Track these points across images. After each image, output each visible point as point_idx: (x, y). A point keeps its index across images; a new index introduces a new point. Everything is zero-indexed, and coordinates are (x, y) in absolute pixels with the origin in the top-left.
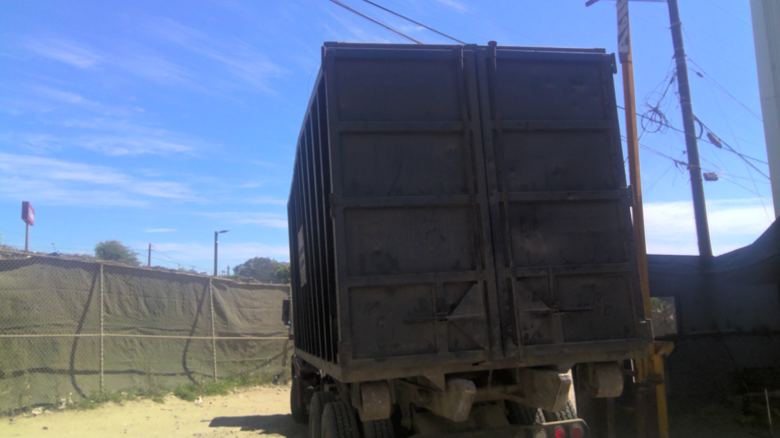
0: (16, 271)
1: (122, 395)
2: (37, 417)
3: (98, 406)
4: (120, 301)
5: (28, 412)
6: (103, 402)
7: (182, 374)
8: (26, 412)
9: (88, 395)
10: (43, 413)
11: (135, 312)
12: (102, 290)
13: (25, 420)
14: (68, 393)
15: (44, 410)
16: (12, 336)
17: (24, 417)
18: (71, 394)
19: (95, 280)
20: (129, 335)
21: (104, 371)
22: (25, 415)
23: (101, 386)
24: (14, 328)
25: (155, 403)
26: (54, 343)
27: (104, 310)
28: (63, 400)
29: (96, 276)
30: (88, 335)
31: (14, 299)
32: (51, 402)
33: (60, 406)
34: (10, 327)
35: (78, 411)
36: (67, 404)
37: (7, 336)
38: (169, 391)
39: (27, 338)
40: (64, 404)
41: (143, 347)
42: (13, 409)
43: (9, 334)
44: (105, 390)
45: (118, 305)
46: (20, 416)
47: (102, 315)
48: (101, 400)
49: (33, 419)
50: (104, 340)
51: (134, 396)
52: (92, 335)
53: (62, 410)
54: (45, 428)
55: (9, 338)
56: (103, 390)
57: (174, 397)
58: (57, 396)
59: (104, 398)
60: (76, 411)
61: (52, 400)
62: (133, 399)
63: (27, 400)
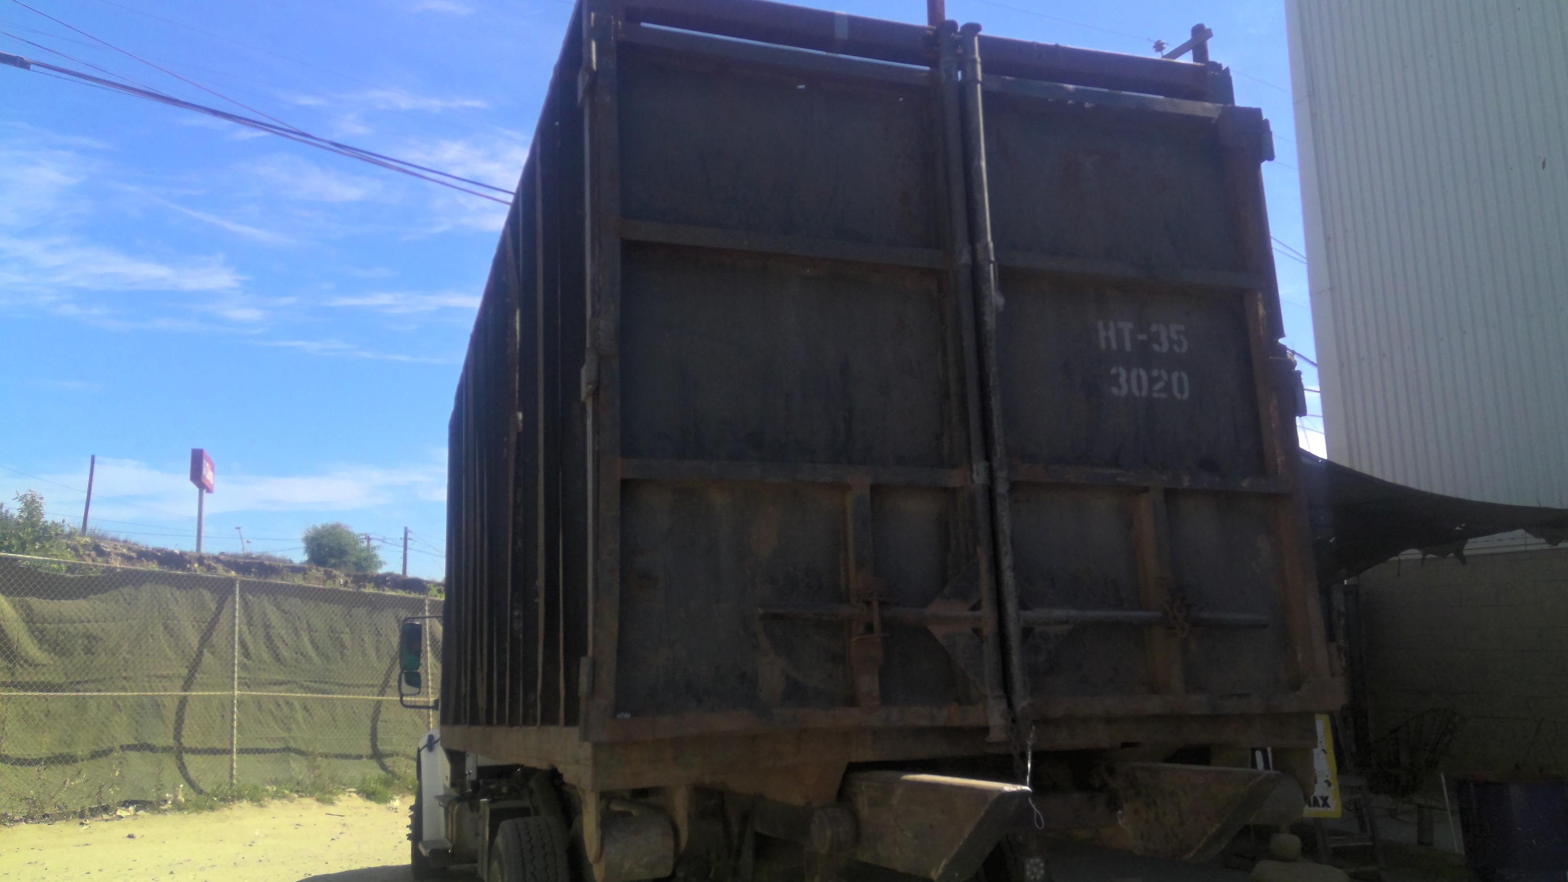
1: (267, 791)
2: (122, 821)
3: (223, 806)
4: (269, 638)
5: (111, 814)
6: (232, 801)
7: (368, 758)
8: (107, 814)
9: (208, 789)
11: (295, 656)
12: (237, 621)
13: (104, 825)
14: (175, 786)
15: (137, 810)
16: (88, 694)
17: (103, 820)
18: (182, 786)
19: (225, 602)
20: (284, 694)
21: (237, 750)
22: (105, 816)
23: (232, 776)
25: (321, 804)
26: (155, 705)
27: (238, 652)
28: (168, 795)
29: (226, 598)
30: (212, 693)
31: (91, 638)
32: (149, 799)
33: (163, 805)
35: (189, 813)
36: (174, 803)
37: (81, 694)
38: (349, 786)
39: (111, 698)
40: (169, 802)
41: (310, 715)
42: (88, 808)
43: (85, 691)
44: (238, 781)
45: (266, 645)
46: (97, 818)
47: (236, 661)
48: (230, 798)
49: (115, 822)
50: (238, 701)
51: (287, 792)
52: (219, 693)
53: (165, 811)
54: (131, 836)
56: (235, 782)
57: (354, 795)
58: (159, 790)
59: (236, 795)
60: (186, 812)
61: (152, 796)
62: (284, 797)
63: (110, 796)
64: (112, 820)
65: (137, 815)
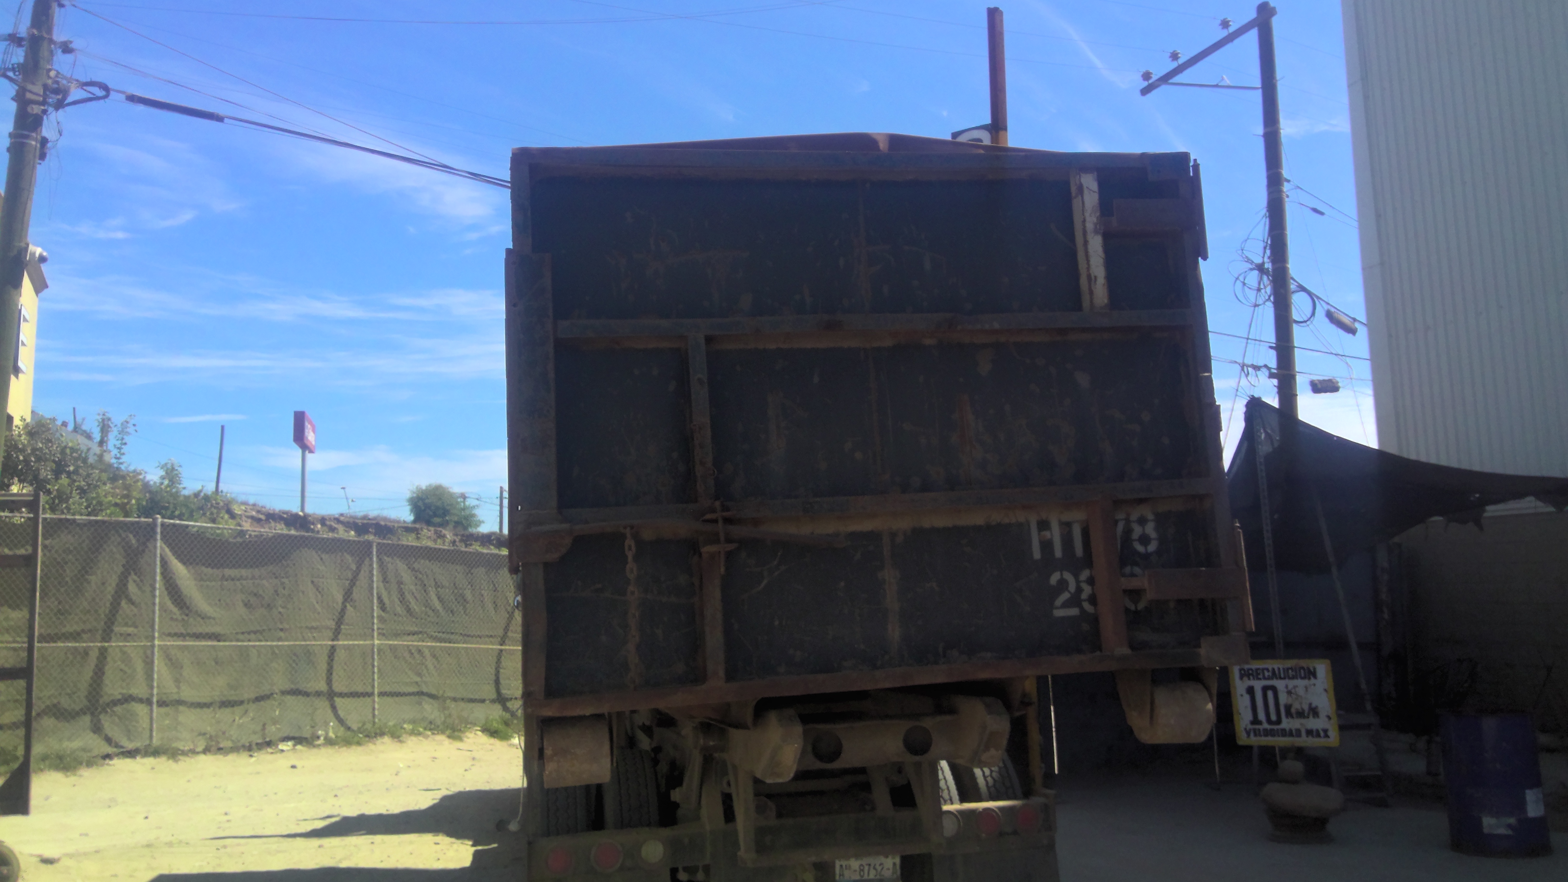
1: (404, 729)
2: (284, 754)
3: (368, 742)
4: (402, 594)
5: (274, 747)
6: (375, 737)
7: (493, 701)
8: (271, 747)
9: (355, 727)
10: (294, 749)
11: (424, 609)
12: (375, 579)
13: (269, 757)
14: (326, 724)
15: (294, 745)
16: (247, 643)
17: (268, 752)
18: (332, 724)
19: (363, 563)
21: (378, 693)
22: (270, 750)
23: (374, 716)
24: (250, 633)
25: (451, 740)
26: (308, 653)
27: (377, 607)
28: (320, 732)
30: (356, 643)
31: (246, 593)
32: (304, 735)
33: (317, 741)
35: (339, 748)
36: (326, 738)
37: (241, 644)
38: (475, 725)
39: (269, 646)
40: (322, 738)
41: (439, 662)
42: (254, 743)
43: (244, 641)
44: (380, 720)
45: (399, 599)
46: (263, 752)
47: (375, 615)
48: (373, 735)
49: (279, 755)
50: (378, 650)
51: (421, 730)
52: (361, 642)
53: (319, 746)
54: (293, 767)
55: (244, 647)
56: (377, 720)
57: (479, 733)
58: (313, 727)
59: (378, 731)
60: (337, 747)
61: (306, 733)
62: (419, 734)
63: (273, 732)
64: (276, 753)
65: (296, 749)
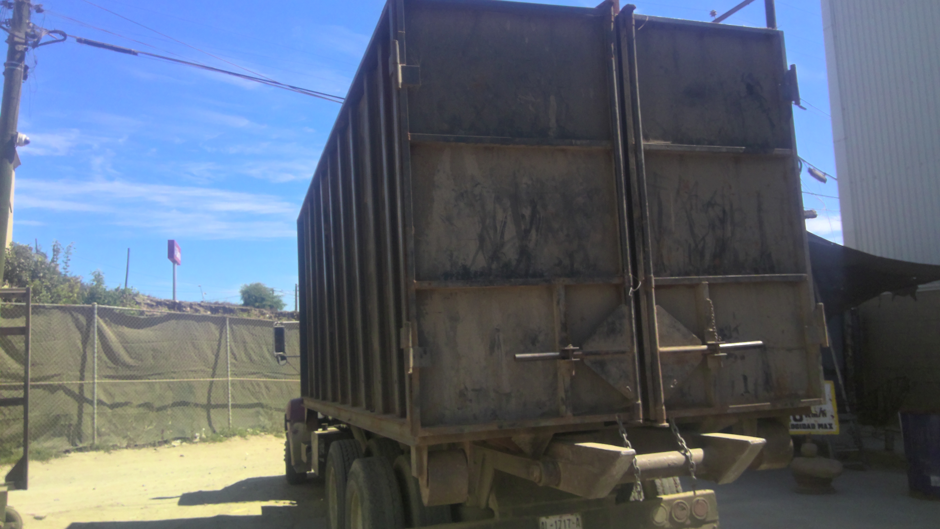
0: (156, 327)
1: (248, 431)
2: (175, 448)
3: (226, 440)
4: (246, 349)
5: (169, 444)
6: (230, 436)
8: (167, 444)
9: (218, 430)
11: (260, 358)
12: (228, 340)
13: (167, 450)
14: (200, 429)
15: (181, 443)
16: (154, 381)
17: (165, 447)
18: (204, 429)
19: (222, 332)
20: (256, 379)
21: (231, 405)
23: (229, 424)
24: (156, 374)
25: (276, 438)
26: (190, 386)
27: (230, 356)
28: (197, 434)
29: (222, 328)
30: (220, 379)
31: (154, 350)
32: (187, 436)
33: (195, 440)
34: (152, 373)
35: (209, 444)
36: (200, 438)
37: (150, 381)
39: (167, 382)
40: (198, 438)
41: (268, 388)
42: (157, 441)
43: (153, 379)
44: (233, 426)
45: (244, 352)
46: (163, 447)
47: (229, 362)
49: (172, 449)
50: (231, 384)
51: (258, 432)
52: (223, 379)
53: (196, 442)
54: (182, 456)
55: (152, 383)
56: (231, 427)
58: (192, 431)
59: (232, 433)
60: (207, 443)
61: (189, 435)
62: (257, 434)
63: (168, 434)
64: (171, 447)
65: (183, 445)
